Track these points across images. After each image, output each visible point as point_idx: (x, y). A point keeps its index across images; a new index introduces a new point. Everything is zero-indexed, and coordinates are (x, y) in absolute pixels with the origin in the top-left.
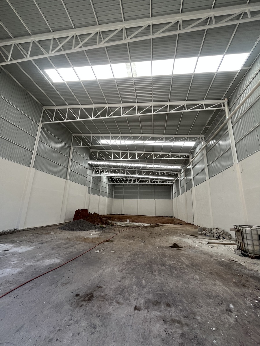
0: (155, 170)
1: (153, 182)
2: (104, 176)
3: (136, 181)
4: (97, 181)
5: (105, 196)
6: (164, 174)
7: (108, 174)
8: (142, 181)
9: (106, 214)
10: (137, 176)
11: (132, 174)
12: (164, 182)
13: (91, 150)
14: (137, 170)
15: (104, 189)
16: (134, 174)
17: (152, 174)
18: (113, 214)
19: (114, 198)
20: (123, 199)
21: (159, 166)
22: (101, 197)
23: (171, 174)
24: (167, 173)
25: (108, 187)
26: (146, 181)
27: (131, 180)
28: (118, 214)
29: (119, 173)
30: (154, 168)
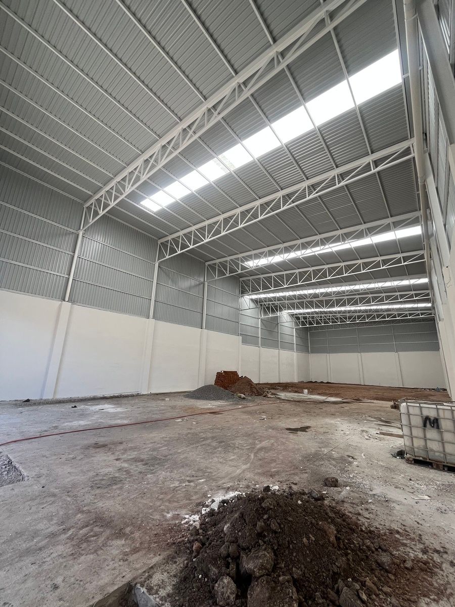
0: (372, 293)
1: (384, 317)
2: (285, 315)
3: (346, 318)
4: (272, 326)
5: (292, 349)
6: (396, 298)
7: (293, 311)
8: (359, 317)
9: (296, 380)
10: (348, 308)
11: (337, 306)
12: (410, 315)
13: (241, 279)
14: (334, 298)
15: (287, 339)
16: (341, 306)
17: (368, 302)
18: (311, 382)
19: (312, 352)
20: (328, 354)
21: (372, 286)
22: (282, 351)
23: (412, 296)
24: (402, 296)
25: (295, 335)
26: (368, 316)
27: (334, 318)
28: (322, 382)
29: (313, 307)
30: (362, 292)
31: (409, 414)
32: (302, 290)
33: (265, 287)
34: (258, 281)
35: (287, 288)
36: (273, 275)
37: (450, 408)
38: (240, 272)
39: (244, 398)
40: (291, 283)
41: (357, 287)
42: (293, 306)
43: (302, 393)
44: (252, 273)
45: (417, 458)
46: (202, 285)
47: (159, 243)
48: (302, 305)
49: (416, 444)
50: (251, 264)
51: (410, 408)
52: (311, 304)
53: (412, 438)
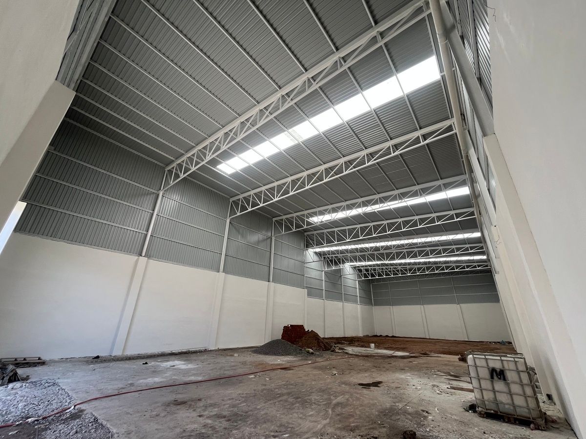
0: (429, 246)
1: (443, 269)
2: (347, 268)
3: (406, 270)
4: (335, 278)
5: (355, 302)
6: (453, 251)
7: (355, 263)
8: (419, 269)
9: (361, 334)
10: (408, 261)
11: (397, 258)
12: (468, 267)
13: (306, 234)
14: (395, 251)
15: (350, 292)
16: (401, 258)
17: (427, 255)
18: (376, 336)
19: (376, 304)
20: (391, 307)
21: (429, 239)
22: (346, 304)
23: (467, 249)
24: (458, 249)
25: (357, 287)
26: (428, 268)
27: (395, 269)
28: (387, 336)
29: (374, 260)
30: (420, 245)
31: (476, 367)
32: (363, 244)
33: (329, 242)
34: (321, 235)
35: (349, 242)
36: (336, 229)
37: (513, 359)
38: (305, 227)
39: (312, 353)
40: (353, 237)
41: (415, 241)
42: (355, 259)
43: (369, 347)
44: (316, 228)
45: (488, 411)
46: (269, 240)
47: (231, 201)
48: (363, 258)
49: (486, 397)
50: (316, 220)
51: (476, 360)
52: (372, 257)
53: (481, 390)
